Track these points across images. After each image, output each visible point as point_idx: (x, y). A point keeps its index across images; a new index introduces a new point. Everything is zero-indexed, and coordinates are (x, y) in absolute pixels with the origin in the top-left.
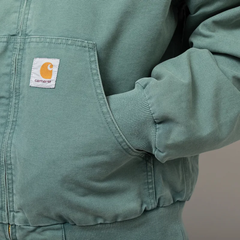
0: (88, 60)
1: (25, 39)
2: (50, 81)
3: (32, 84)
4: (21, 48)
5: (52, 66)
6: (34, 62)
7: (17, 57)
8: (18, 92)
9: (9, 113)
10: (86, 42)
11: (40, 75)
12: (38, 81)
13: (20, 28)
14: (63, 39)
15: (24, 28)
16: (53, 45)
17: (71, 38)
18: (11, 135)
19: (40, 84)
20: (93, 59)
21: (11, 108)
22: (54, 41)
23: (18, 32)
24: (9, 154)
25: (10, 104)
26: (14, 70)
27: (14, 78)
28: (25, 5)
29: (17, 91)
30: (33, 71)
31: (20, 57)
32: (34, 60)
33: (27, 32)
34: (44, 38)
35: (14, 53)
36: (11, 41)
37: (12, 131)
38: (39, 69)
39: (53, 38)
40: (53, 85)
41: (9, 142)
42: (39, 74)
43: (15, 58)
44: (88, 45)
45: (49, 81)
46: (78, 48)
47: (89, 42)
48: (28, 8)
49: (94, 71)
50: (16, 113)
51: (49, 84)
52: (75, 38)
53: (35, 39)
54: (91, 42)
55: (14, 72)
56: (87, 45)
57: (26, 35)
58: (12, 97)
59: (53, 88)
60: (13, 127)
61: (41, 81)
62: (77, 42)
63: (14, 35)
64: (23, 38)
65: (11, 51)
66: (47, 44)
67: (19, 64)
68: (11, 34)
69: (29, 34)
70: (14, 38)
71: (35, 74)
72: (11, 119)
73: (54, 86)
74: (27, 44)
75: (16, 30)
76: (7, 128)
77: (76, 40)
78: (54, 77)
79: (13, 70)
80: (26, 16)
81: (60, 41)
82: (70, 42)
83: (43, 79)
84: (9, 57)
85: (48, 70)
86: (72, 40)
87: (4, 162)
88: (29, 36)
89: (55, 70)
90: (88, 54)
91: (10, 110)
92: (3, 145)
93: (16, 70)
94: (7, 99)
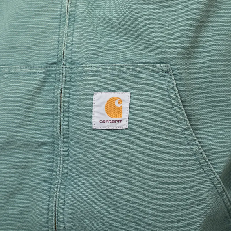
0: (165, 87)
1: (72, 68)
2: (121, 120)
3: (95, 125)
4: (67, 79)
5: (120, 101)
6: (94, 97)
7: (63, 92)
8: (66, 137)
9: (55, 164)
10: (158, 65)
11: (106, 113)
12: (104, 122)
13: (63, 55)
14: (129, 66)
15: (69, 54)
16: (116, 75)
17: (139, 63)
18: (62, 193)
19: (108, 126)
20: (170, 86)
21: (57, 157)
22: (117, 69)
23: (59, 59)
24: (61, 217)
25: (56, 152)
26: (59, 108)
27: (59, 119)
28: (67, 24)
29: (66, 135)
30: (95, 109)
31: (66, 92)
32: (94, 95)
33: (74, 59)
34: (102, 66)
35: (57, 86)
36: (51, 72)
37: (63, 187)
38: (104, 106)
39: (115, 66)
40: (125, 125)
41: (61, 201)
42: (104, 112)
43: (59, 93)
44: (162, 69)
45: (119, 120)
46: (150, 74)
47: (162, 65)
48: (71, 28)
49: (175, 102)
50: (66, 164)
51: (120, 124)
52: (143, 63)
53: (90, 68)
54: (164, 65)
55: (59, 111)
56: (160, 69)
57: (73, 63)
58: (58, 143)
59: (126, 129)
60: (64, 181)
61: (109, 121)
62: (147, 67)
63: (54, 64)
64: (69, 67)
65: (52, 84)
66: (108, 74)
67: (66, 100)
68: (50, 62)
69: (79, 62)
70: (54, 67)
71: (98, 112)
72: (59, 171)
73: (127, 126)
74: (77, 75)
75: (56, 57)
76: (53, 183)
77: (146, 66)
78: (125, 114)
79: (57, 109)
80: (70, 39)
81: (125, 69)
82: (138, 69)
83: (112, 119)
84: (49, 92)
85: (116, 106)
86: (141, 66)
87: (54, 227)
88: (78, 64)
89: (126, 106)
90: (163, 81)
91: (55, 160)
92: (51, 205)
93: (62, 108)
94: (50, 145)
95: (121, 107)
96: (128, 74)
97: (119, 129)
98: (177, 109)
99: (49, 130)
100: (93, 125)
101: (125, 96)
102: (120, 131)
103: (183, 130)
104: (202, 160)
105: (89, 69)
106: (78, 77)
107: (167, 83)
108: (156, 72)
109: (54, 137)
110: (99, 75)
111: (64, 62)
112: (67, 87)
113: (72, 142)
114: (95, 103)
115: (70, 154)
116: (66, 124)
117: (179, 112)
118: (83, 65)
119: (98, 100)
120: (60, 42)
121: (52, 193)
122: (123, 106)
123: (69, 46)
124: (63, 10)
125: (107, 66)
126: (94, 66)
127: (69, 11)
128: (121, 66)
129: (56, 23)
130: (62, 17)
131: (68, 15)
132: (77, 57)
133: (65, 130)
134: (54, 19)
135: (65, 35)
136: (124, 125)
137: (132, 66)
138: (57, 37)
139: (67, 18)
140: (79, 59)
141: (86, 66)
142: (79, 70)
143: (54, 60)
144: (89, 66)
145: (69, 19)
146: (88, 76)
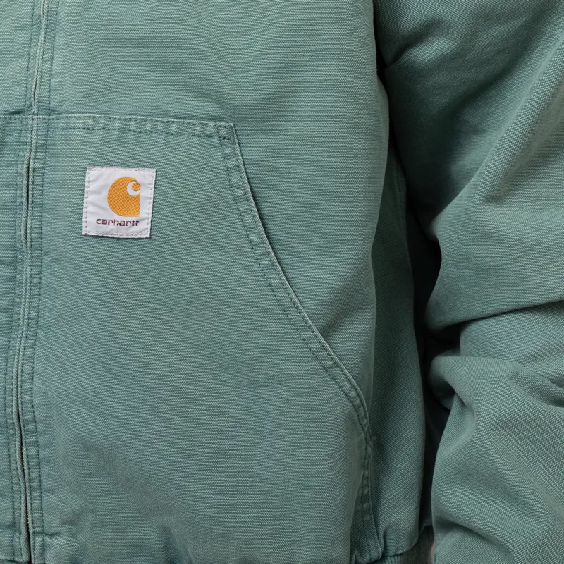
95: (138, 197)
96: (154, 135)
97: (133, 238)
98: (244, 207)
99: (6, 237)
100: (84, 228)
101: (146, 176)
102: (135, 241)
103: (253, 245)
104: (286, 303)
105: (80, 123)
106: (58, 136)
107: (226, 157)
108: (206, 136)
109: (15, 250)
110: (98, 135)
111: (35, 109)
112: (39, 155)
113: (47, 259)
114: (90, 187)
115: (44, 281)
116: (36, 224)
117: (245, 211)
118: (69, 115)
119: (95, 181)
120: (31, 72)
121: (11, 353)
122: (141, 194)
123: (45, 78)
124: (36, 12)
125: (115, 118)
126: (89, 117)
127: (46, 12)
128: (141, 120)
129: (24, 36)
130: (34, 24)
131: (44, 20)
132: (58, 99)
133: (34, 236)
134: (21, 28)
135: (39, 58)
136: (144, 229)
137: (162, 122)
138: (25, 62)
139: (43, 26)
140: (62, 102)
141: (75, 117)
142: (62, 123)
143: (18, 106)
144: (79, 117)
145: (47, 27)
146: (77, 136)
